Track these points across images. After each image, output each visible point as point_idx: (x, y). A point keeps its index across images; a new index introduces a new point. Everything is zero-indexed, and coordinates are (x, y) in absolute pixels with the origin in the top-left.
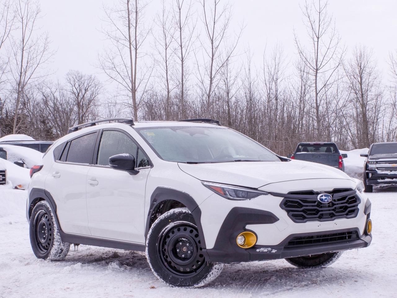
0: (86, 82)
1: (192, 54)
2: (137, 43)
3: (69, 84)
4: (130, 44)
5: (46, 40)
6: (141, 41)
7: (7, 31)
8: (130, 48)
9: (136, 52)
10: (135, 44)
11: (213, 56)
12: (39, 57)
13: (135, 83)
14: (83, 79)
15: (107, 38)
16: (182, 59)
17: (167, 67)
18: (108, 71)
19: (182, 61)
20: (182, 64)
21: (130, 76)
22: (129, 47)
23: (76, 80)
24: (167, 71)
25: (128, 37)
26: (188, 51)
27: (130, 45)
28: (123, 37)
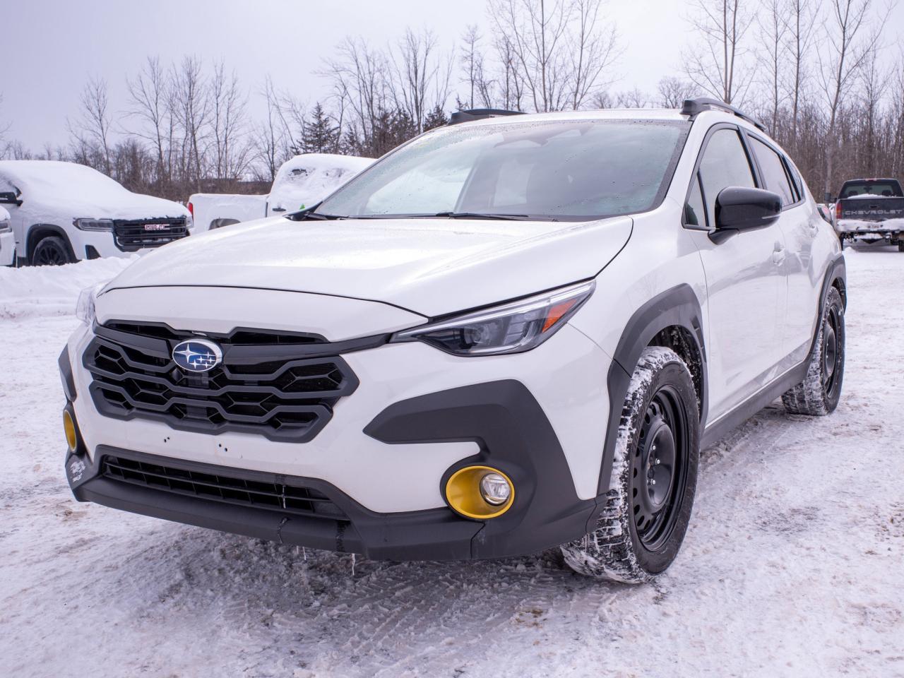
0: (685, 91)
1: (813, 48)
2: (736, 34)
3: (661, 95)
4: (726, 35)
5: (613, 32)
6: (741, 31)
7: (563, 22)
8: (725, 42)
9: (734, 46)
10: (732, 36)
11: (844, 50)
12: (603, 57)
13: (730, 92)
14: (680, 88)
15: (694, 29)
16: (799, 56)
17: (776, 67)
18: (693, 75)
19: (798, 59)
20: (798, 63)
21: (724, 81)
22: (724, 40)
23: (671, 90)
24: (776, 73)
25: (723, 26)
26: (807, 44)
27: (725, 38)
28: (716, 27)
